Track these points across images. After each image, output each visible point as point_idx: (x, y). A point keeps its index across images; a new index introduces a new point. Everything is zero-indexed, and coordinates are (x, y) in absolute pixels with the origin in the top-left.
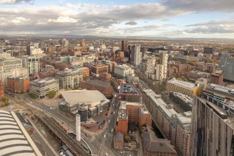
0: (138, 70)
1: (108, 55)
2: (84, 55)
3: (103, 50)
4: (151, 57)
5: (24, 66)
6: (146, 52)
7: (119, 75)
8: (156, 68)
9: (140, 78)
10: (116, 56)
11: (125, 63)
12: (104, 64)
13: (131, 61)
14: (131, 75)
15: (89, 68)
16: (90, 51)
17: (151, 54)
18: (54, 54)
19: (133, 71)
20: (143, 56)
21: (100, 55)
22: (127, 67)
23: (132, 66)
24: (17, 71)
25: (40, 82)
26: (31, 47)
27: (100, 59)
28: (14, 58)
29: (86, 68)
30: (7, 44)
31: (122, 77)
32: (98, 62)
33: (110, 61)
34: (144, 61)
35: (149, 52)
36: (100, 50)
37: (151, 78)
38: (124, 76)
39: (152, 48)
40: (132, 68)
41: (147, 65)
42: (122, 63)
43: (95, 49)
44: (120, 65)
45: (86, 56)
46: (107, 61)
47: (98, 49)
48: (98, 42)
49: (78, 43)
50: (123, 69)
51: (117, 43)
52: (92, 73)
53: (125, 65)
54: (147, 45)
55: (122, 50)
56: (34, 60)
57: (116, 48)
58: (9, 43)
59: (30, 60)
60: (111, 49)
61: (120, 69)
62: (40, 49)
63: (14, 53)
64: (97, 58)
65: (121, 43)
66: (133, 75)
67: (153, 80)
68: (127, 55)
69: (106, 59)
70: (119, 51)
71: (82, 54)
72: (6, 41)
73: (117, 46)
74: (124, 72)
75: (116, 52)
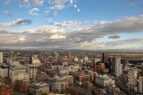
0: (120, 81)
1: (90, 66)
3: (85, 61)
4: (132, 69)
5: (27, 72)
6: (128, 64)
7: (100, 85)
8: (138, 81)
9: (121, 89)
10: (98, 67)
11: (106, 74)
12: (86, 73)
13: (111, 72)
14: (112, 85)
15: (74, 77)
16: (75, 62)
17: (133, 66)
18: (48, 63)
19: (113, 82)
20: (124, 67)
21: (83, 66)
22: (108, 77)
23: (113, 77)
24: (22, 76)
25: (36, 85)
26: (33, 58)
27: (83, 69)
28: (21, 65)
29: (71, 76)
30: (18, 56)
31: (102, 87)
32: (81, 71)
33: (91, 71)
34: (125, 72)
35: (130, 64)
36: (84, 62)
37: (133, 91)
38: (105, 86)
39: (134, 60)
40: (113, 79)
41: (129, 76)
42: (103, 73)
43: (79, 61)
44: (101, 76)
45: (71, 66)
46: (89, 71)
47: (82, 61)
48: (82, 55)
49: (66, 55)
50: (103, 80)
51: (98, 56)
52: (76, 81)
53: (105, 76)
54: (128, 57)
55: (103, 62)
56: (33, 67)
57: (97, 60)
58: (19, 54)
59: (31, 68)
60: (93, 60)
61: (101, 79)
62: (38, 59)
63: (22, 62)
64: (81, 68)
65: (102, 55)
66: (114, 86)
67: (136, 93)
68: (107, 66)
69: (88, 69)
70: (100, 62)
71: (68, 64)
72: (18, 54)
73: (98, 58)
74: (105, 82)
75: (98, 63)
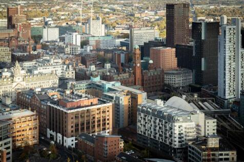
1: (111, 61)
2: (21, 60)
3: (92, 41)
7: (154, 142)
10: (145, 66)
12: (95, 95)
14: (205, 141)
15: (40, 113)
16: (44, 47)
19: (211, 127)
21: (84, 62)
22: (189, 107)
23: (207, 105)
27: (80, 77)
33: (118, 86)
36: (84, 43)
38: (176, 144)
40: (209, 115)
43: (62, 39)
44: (160, 102)
45: (27, 64)
46: (108, 85)
47: (77, 39)
48: (75, 11)
50: (170, 119)
52: (49, 132)
53: (178, 102)
55: (169, 42)
60: (126, 36)
64: (70, 74)
66: (213, 143)
68: (186, 59)
69: (104, 78)
70: (157, 43)
71: (14, 59)
73: (149, 24)
74: (177, 131)
75: (146, 49)
